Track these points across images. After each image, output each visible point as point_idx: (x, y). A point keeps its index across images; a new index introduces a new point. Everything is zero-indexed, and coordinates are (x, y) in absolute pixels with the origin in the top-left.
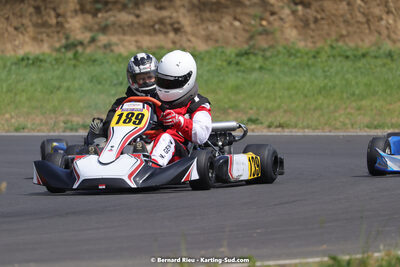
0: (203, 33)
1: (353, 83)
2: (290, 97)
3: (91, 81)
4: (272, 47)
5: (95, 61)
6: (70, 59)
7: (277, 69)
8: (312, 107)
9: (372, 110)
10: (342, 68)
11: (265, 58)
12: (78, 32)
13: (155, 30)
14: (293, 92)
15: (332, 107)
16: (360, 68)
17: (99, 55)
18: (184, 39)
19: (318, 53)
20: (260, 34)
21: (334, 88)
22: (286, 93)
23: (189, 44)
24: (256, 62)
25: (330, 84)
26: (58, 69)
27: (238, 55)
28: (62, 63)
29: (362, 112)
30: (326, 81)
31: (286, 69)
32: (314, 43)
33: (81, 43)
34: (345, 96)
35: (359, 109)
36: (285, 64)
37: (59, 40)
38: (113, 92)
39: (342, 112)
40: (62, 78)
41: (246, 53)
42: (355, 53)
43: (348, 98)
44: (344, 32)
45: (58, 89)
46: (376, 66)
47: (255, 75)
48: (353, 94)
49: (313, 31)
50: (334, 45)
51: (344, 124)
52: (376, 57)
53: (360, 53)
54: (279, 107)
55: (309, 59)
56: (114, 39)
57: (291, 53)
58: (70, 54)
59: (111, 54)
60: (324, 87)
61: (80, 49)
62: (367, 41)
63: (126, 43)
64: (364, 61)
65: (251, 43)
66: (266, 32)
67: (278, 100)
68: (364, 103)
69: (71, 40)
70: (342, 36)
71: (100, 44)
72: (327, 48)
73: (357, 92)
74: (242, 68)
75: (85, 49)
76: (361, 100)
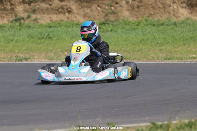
0: (82, 13)
1: (157, 37)
2: (126, 44)
3: (28, 37)
4: (116, 20)
5: (29, 27)
6: (17, 26)
7: (119, 31)
8: (137, 49)
9: (167, 51)
10: (152, 30)
11: (114, 26)
12: (21, 12)
13: (59, 12)
14: (127, 42)
15: (147, 50)
16: (160, 30)
17: (32, 24)
18: (73, 16)
19: (139, 23)
20: (111, 14)
21: (148, 40)
22: (124, 43)
23: (76, 18)
24: (109, 27)
25: (146, 38)
26: (12, 31)
27: (100, 24)
28: (14, 28)
29: (162, 52)
30: (144, 37)
31: (124, 31)
32: (137, 18)
33: (23, 18)
34: (153, 43)
35: (160, 50)
36: (124, 28)
37: (12, 17)
38: (39, 42)
39: (152, 51)
40: (14, 35)
41: (104, 23)
42: (158, 23)
43: (155, 45)
44: (152, 13)
45: (12, 41)
46: (168, 29)
47: (109, 34)
48: (157, 43)
49: (137, 12)
50: (147, 19)
51: (153, 58)
52: (168, 25)
53: (160, 23)
54: (121, 49)
55: (135, 26)
56: (39, 16)
57: (126, 23)
58: (17, 24)
59: (38, 24)
60: (143, 40)
61: (22, 21)
62: (163, 17)
63: (45, 18)
64: (162, 27)
65: (107, 18)
66: (114, 13)
67: (120, 46)
68: (162, 47)
69: (18, 17)
70: (151, 15)
71: (32, 19)
72: (144, 21)
73: (159, 42)
74: (102, 31)
75: (24, 21)
76: (161, 46)
